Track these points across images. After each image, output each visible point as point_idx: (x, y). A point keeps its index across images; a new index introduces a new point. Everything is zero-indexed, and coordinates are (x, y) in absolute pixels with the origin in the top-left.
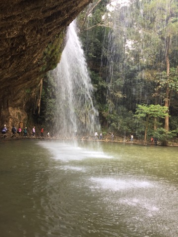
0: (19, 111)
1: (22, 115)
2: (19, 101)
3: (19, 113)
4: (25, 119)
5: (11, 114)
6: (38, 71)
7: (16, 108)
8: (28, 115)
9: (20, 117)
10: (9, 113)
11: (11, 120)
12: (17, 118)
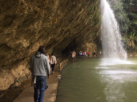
0: (92, 44)
1: (94, 46)
2: (90, 39)
3: (92, 45)
4: (95, 48)
5: (88, 46)
6: (90, 27)
7: (90, 43)
8: (97, 45)
9: (93, 47)
10: (87, 46)
11: (88, 49)
12: (91, 47)
